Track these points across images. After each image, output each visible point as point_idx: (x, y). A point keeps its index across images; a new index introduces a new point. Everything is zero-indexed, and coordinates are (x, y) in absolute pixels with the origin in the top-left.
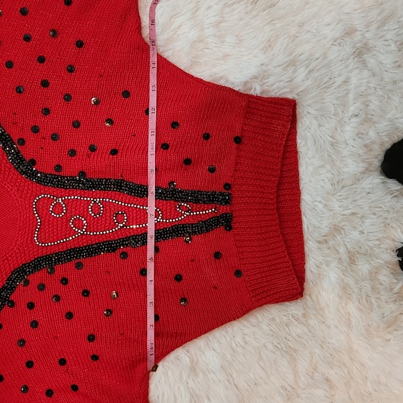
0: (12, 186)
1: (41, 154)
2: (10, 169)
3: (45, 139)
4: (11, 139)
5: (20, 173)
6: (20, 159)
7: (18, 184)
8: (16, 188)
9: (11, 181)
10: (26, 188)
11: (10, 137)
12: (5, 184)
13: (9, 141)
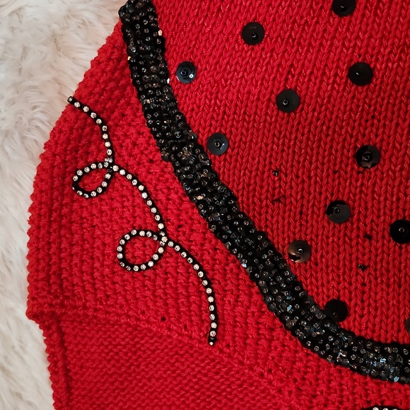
0: (281, 380)
1: (364, 284)
2: (271, 330)
3: (370, 238)
4: (271, 247)
5: (304, 342)
6: (301, 301)
7: (297, 376)
8: (292, 387)
9: (277, 365)
10: (323, 388)
11: (266, 238)
12: (262, 375)
13: (266, 251)
